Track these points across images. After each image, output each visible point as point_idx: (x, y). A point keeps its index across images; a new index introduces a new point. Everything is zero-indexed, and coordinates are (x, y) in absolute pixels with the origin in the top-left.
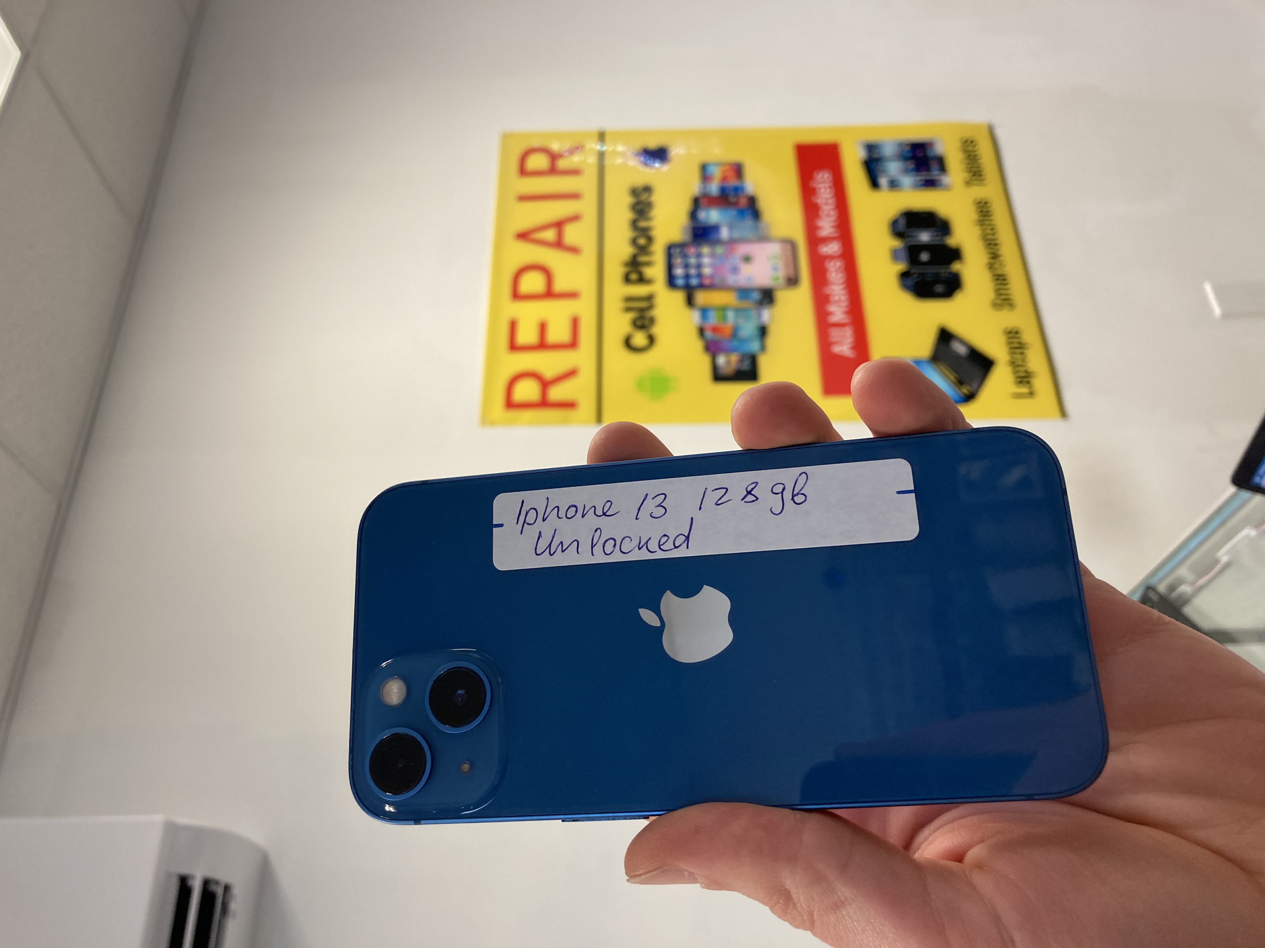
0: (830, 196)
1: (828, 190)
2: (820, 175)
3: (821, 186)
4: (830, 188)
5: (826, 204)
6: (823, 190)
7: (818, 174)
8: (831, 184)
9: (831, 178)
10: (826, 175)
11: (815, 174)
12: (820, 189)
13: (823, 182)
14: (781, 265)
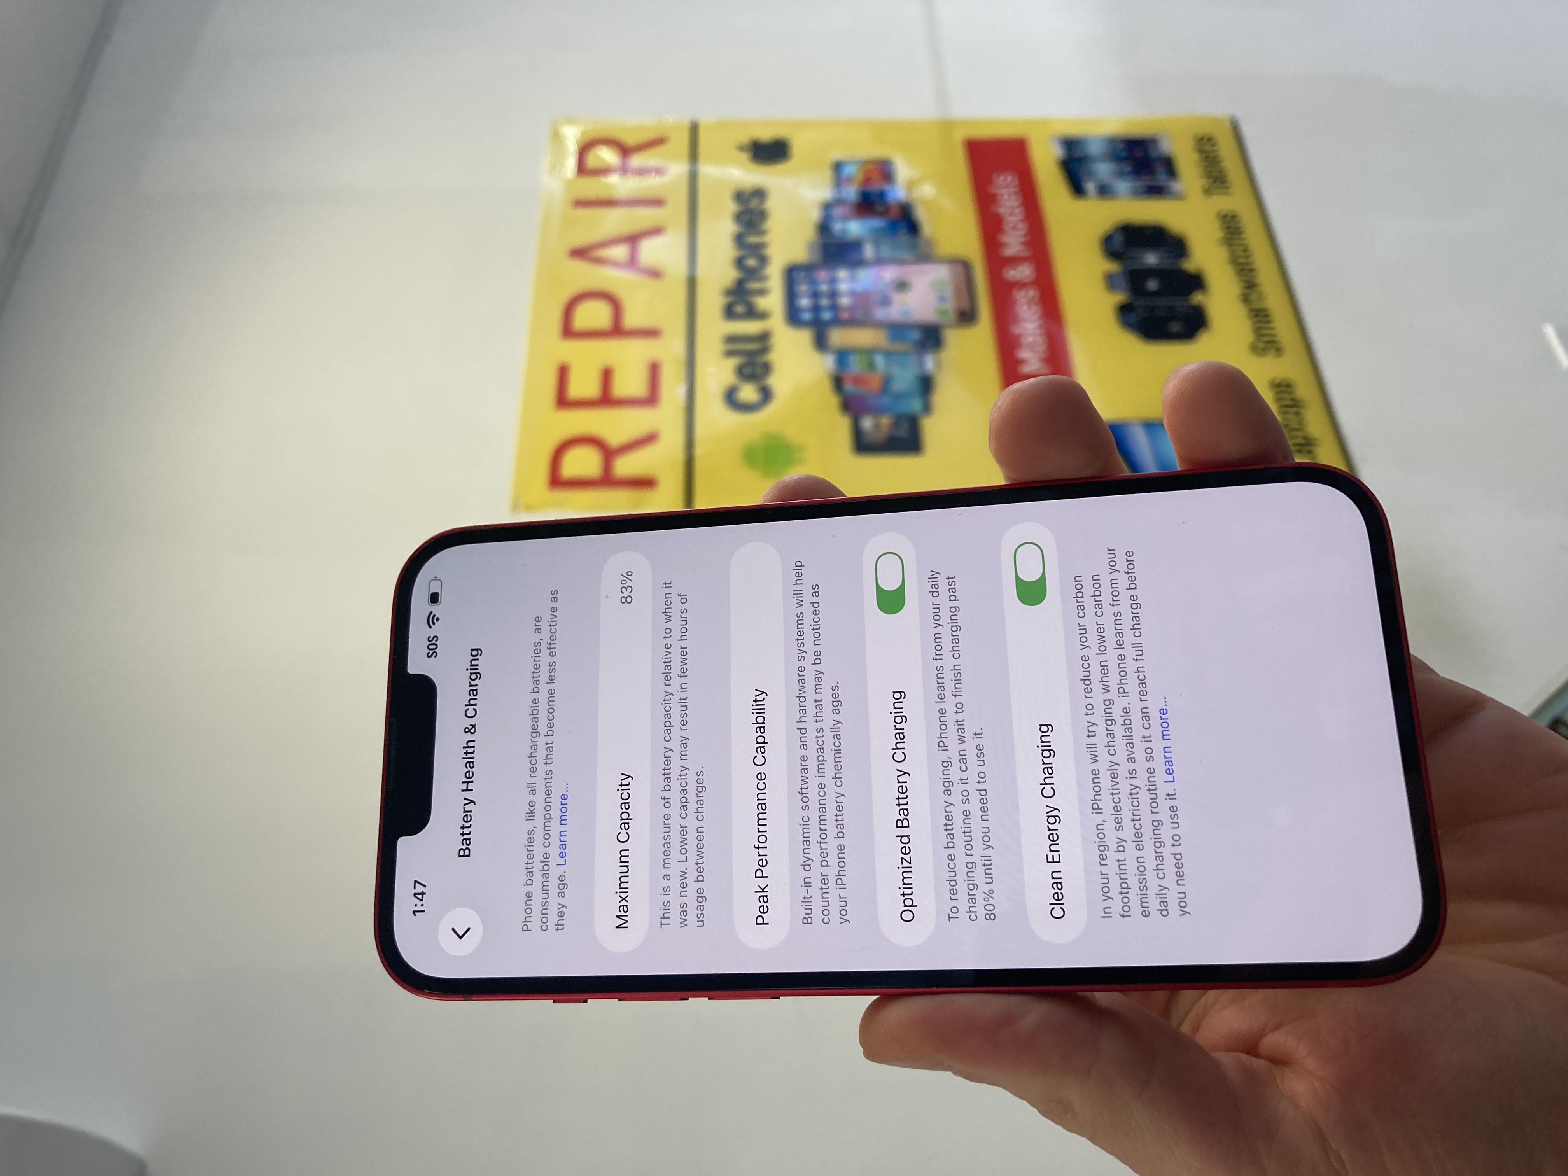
0: (1017, 204)
1: (1014, 197)
2: (1002, 178)
3: (1004, 191)
4: (1016, 193)
5: (1012, 214)
6: (1006, 197)
7: (999, 176)
8: (1017, 189)
9: (1016, 182)
10: (1010, 178)
11: (995, 177)
12: (1002, 195)
13: (1006, 187)
14: (949, 292)
